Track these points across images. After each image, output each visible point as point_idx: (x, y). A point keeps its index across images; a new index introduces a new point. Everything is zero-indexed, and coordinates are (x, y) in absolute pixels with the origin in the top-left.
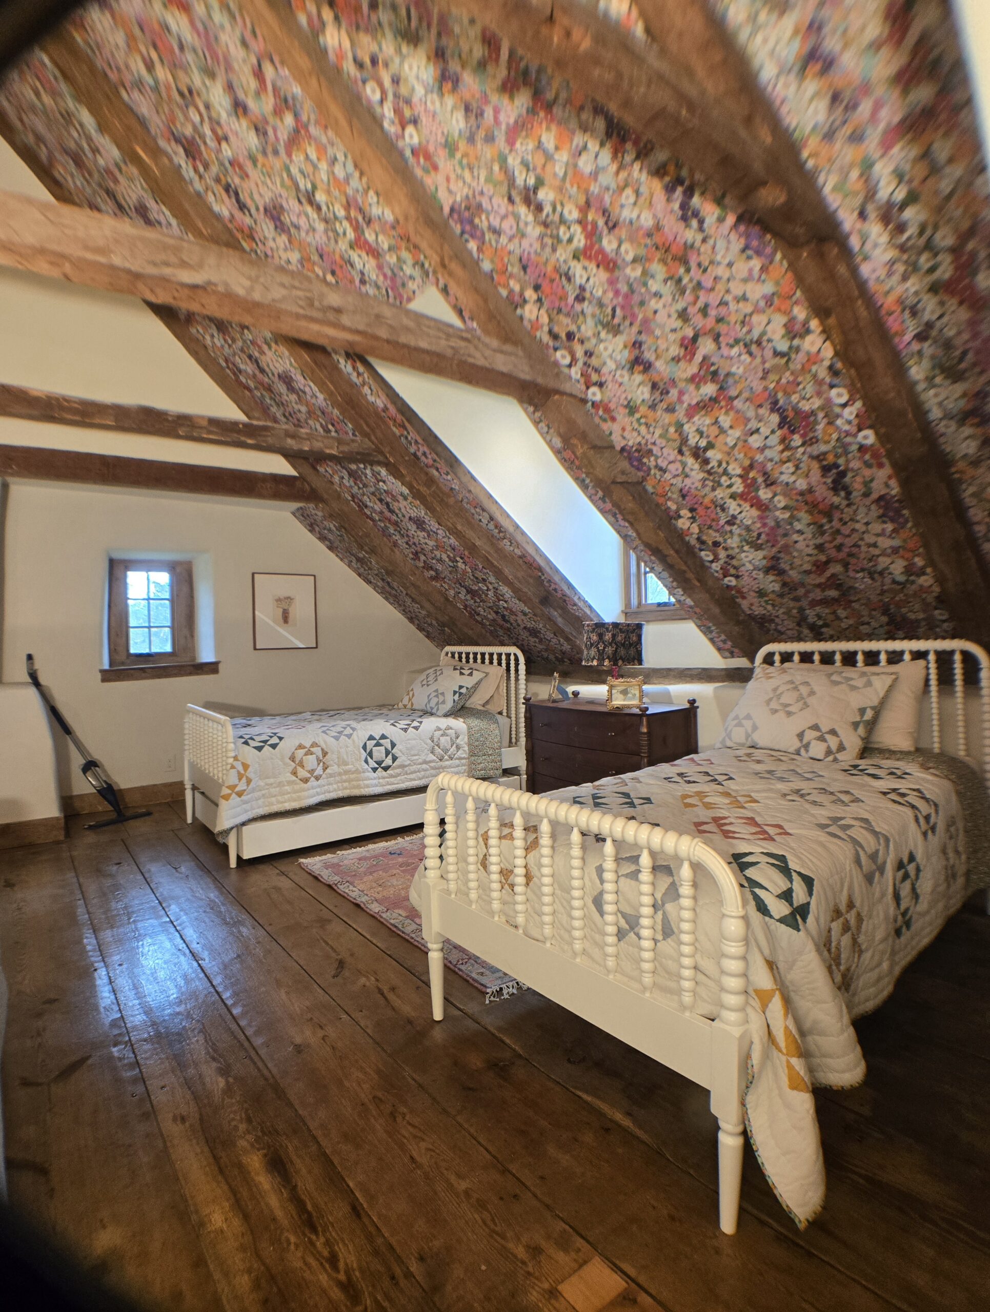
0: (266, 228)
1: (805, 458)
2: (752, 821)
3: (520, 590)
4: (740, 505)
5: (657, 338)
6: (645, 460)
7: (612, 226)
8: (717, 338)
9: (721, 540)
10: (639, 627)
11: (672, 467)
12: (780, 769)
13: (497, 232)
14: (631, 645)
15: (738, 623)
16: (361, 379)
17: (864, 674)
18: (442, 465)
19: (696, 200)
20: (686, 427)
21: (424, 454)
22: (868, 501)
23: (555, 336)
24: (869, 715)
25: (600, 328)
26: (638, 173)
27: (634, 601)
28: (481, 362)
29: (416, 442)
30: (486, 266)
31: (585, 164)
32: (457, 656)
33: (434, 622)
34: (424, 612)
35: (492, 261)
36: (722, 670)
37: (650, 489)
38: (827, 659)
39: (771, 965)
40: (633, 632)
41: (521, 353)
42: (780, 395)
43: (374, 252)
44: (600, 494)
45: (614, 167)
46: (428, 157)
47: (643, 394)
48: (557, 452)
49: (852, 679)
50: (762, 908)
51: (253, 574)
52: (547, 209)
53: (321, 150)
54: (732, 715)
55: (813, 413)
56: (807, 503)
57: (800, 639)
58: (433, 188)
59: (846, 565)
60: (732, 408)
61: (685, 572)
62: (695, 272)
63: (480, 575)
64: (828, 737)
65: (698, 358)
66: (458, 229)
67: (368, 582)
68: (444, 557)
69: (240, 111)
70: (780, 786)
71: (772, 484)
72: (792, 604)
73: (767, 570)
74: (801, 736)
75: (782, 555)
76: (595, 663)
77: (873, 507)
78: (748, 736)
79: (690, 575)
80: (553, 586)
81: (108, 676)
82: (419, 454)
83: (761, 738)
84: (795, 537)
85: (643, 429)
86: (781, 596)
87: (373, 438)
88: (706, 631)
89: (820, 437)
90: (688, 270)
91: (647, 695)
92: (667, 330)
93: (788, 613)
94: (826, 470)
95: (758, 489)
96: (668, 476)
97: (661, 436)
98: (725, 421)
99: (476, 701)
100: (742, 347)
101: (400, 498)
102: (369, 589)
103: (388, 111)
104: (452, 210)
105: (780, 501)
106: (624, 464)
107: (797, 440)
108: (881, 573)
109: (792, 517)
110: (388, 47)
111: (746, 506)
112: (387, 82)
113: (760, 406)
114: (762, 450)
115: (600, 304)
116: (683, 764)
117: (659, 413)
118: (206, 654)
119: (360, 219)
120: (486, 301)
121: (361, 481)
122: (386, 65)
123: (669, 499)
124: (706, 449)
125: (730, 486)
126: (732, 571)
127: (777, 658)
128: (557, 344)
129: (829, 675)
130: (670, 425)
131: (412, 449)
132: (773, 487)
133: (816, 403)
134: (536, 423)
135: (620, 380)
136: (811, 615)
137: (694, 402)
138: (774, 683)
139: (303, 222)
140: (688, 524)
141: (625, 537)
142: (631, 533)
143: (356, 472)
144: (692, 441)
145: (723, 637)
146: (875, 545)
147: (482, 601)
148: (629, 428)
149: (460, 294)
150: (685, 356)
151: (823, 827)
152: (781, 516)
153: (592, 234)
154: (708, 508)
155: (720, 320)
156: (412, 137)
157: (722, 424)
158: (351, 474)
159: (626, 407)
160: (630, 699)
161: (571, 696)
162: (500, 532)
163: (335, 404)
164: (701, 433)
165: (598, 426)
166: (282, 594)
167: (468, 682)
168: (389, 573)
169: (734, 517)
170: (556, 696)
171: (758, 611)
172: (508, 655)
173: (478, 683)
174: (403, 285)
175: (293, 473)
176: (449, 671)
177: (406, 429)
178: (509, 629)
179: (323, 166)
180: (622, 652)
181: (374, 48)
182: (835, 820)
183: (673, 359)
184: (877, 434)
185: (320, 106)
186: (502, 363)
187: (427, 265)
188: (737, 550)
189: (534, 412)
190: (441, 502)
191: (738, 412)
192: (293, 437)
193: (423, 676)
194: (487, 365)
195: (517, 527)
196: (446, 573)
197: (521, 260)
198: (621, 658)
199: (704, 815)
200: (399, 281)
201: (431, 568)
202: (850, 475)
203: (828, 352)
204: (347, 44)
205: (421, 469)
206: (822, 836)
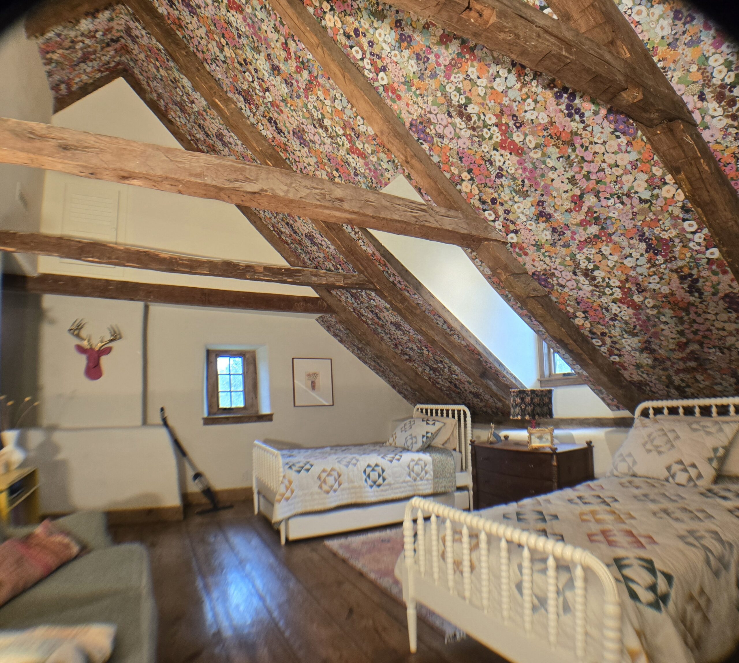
0: (295, 144)
1: (667, 271)
2: (630, 533)
3: (466, 368)
4: (619, 307)
5: (555, 197)
6: (550, 280)
7: (519, 126)
8: (597, 195)
9: (607, 331)
10: (550, 392)
11: (569, 284)
12: (653, 493)
13: (441, 137)
14: (544, 404)
15: (621, 387)
16: (357, 235)
17: (717, 423)
18: (411, 288)
19: (577, 101)
20: (578, 256)
21: (399, 282)
22: (715, 298)
23: (484, 202)
24: (721, 452)
25: (514, 194)
26: (535, 87)
27: (547, 373)
28: (434, 225)
29: (394, 275)
30: (435, 159)
31: (499, 85)
32: (424, 411)
33: (409, 388)
34: (402, 382)
35: (439, 156)
36: (611, 419)
37: (554, 299)
38: (689, 411)
39: (640, 634)
40: (545, 396)
41: (461, 216)
42: (646, 229)
43: (362, 155)
44: (519, 304)
45: (519, 85)
46: (394, 91)
47: (546, 236)
48: (488, 278)
49: (708, 427)
50: (634, 596)
51: (293, 359)
52: (475, 118)
53: (326, 92)
54: (618, 453)
55: (671, 240)
56: (669, 303)
57: (668, 397)
58: (398, 112)
59: (701, 344)
60: (611, 241)
61: (581, 354)
62: (580, 151)
63: (439, 358)
64: (689, 469)
65: (585, 209)
66: (415, 136)
67: (365, 363)
68: (414, 347)
69: (276, 72)
70: (653, 507)
71: (643, 291)
72: (661, 372)
73: (642, 351)
74: (669, 468)
75: (653, 339)
76: (519, 417)
77: (721, 302)
78: (629, 468)
79: (585, 356)
80: (489, 365)
81: (207, 421)
82: (396, 282)
83: (639, 470)
84: (662, 326)
85: (547, 259)
86: (653, 367)
87: (366, 274)
88: (599, 393)
89: (677, 256)
90: (574, 150)
91: (557, 438)
92: (561, 191)
93: (659, 379)
94: (682, 278)
95: (632, 296)
96: (566, 290)
97: (560, 264)
98: (606, 250)
99: (438, 442)
100: (616, 199)
101: (385, 310)
102: (366, 367)
103: (366, 64)
104: (411, 124)
105: (649, 302)
106: (536, 284)
107: (660, 259)
108: (729, 349)
109: (659, 313)
110: (365, 23)
111: (625, 307)
112: (366, 46)
113: (632, 238)
114: (634, 268)
115: (514, 179)
116: (582, 489)
117: (558, 248)
118: (265, 409)
119: (353, 134)
120: (436, 183)
121: (359, 299)
122: (365, 35)
123: (569, 305)
124: (593, 270)
125: (611, 295)
126: (616, 352)
127: (651, 411)
128: (485, 207)
129: (690, 425)
130: (566, 255)
131: (391, 279)
132: (644, 294)
133: (673, 233)
134: (473, 260)
135: (530, 228)
136: (677, 380)
137: (583, 239)
138: (648, 430)
139: (316, 138)
140: (582, 322)
141: (537, 332)
142: (541, 329)
143: (356, 294)
144: (583, 265)
145: (611, 397)
146: (723, 329)
147: (441, 375)
148: (537, 259)
149: (418, 179)
150: (574, 209)
151: (681, 538)
152: (651, 313)
153: (505, 131)
154: (596, 310)
155: (598, 182)
156: (383, 79)
157: (604, 252)
158: (353, 296)
159: (534, 246)
160: (544, 442)
161: (503, 438)
162: (451, 330)
163: (341, 253)
164: (588, 260)
165: (516, 259)
166: (312, 371)
167: (432, 429)
168: (378, 357)
169: (616, 315)
170: (492, 439)
171: (636, 378)
172: (459, 411)
173: (439, 430)
174: (382, 175)
175: (317, 296)
176: (419, 422)
177: (387, 267)
178: (459, 393)
179: (328, 102)
180: (538, 410)
181: (356, 25)
182: (691, 532)
183: (566, 211)
184: (720, 251)
185: (324, 66)
186: (448, 224)
187: (396, 161)
188: (619, 337)
189: (471, 253)
190: (412, 313)
191: (615, 243)
192: (316, 275)
193: (402, 425)
194: (439, 226)
195: (463, 326)
196: (416, 357)
197: (458, 154)
198: (538, 414)
199: (595, 528)
200: (379, 172)
201: (406, 354)
202: (701, 280)
203: (681, 196)
204: (339, 25)
205: (398, 291)
206: (681, 545)
